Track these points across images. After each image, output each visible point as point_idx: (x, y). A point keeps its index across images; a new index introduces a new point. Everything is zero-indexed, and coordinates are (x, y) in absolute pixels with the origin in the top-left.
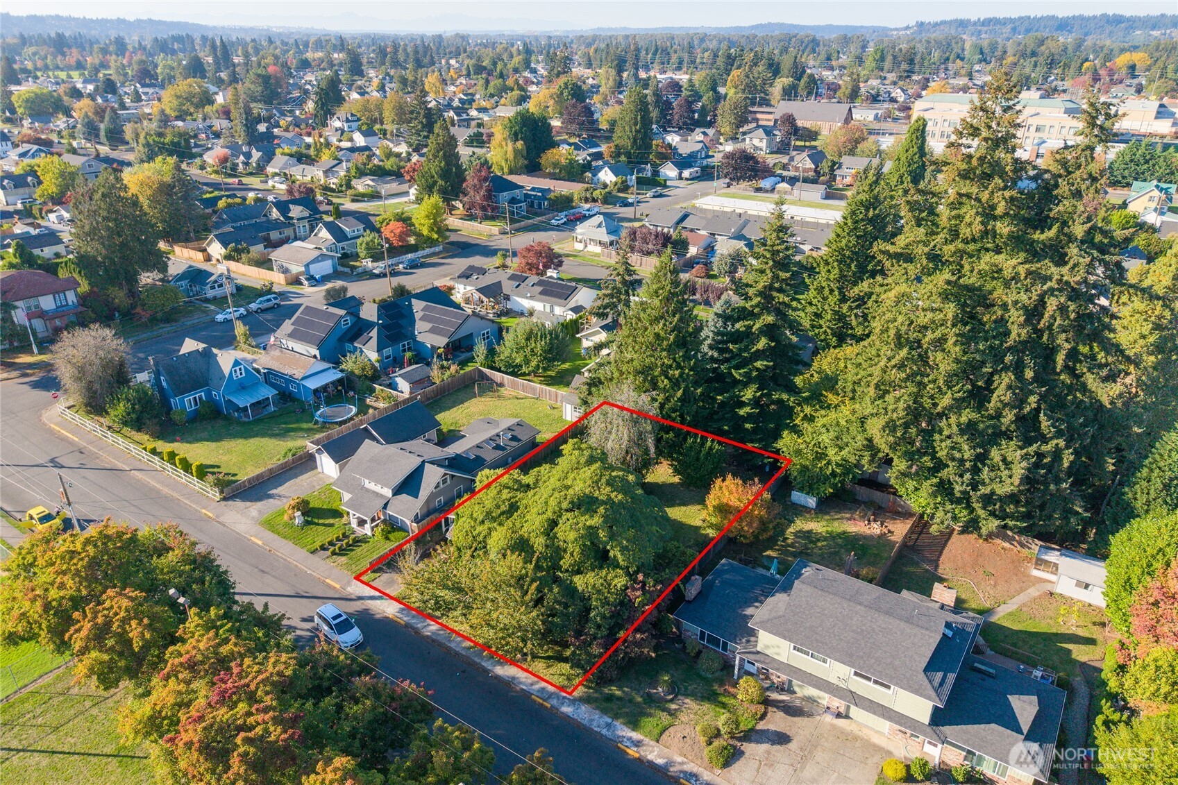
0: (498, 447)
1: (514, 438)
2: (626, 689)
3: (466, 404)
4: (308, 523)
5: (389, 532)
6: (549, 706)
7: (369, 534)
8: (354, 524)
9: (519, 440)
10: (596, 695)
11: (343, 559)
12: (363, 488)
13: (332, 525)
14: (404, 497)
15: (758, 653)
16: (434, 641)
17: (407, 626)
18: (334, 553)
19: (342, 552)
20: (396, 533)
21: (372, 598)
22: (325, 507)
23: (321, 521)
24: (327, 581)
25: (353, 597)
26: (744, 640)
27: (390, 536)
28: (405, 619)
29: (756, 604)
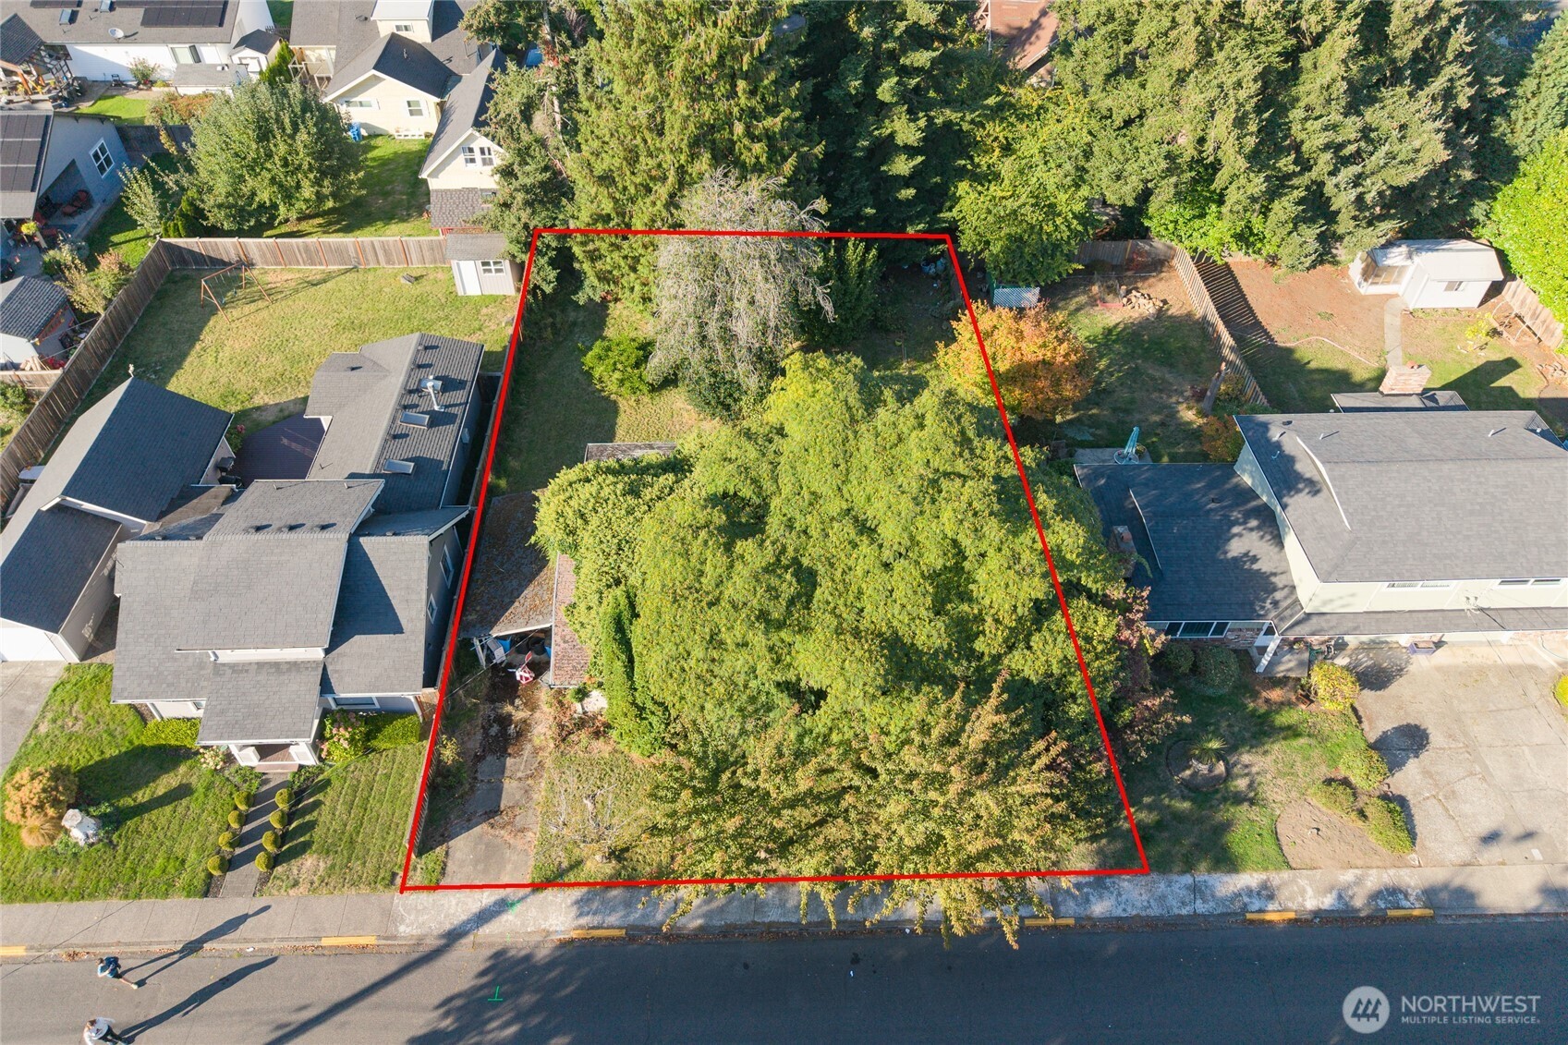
0: (437, 420)
1: (448, 384)
2: (1147, 800)
3: (207, 337)
4: (113, 822)
5: (369, 736)
6: (1071, 922)
7: (310, 760)
8: (248, 759)
9: (460, 385)
10: (1119, 845)
11: (309, 861)
12: (218, 668)
13: (183, 791)
14: (360, 644)
15: (1309, 616)
16: (727, 931)
17: (634, 934)
18: (274, 862)
19: (289, 847)
20: (388, 730)
21: (484, 917)
22: (111, 752)
23: (143, 796)
24: (325, 942)
25: (433, 943)
26: (1268, 605)
27: (374, 743)
28: (613, 919)
29: (1236, 530)
